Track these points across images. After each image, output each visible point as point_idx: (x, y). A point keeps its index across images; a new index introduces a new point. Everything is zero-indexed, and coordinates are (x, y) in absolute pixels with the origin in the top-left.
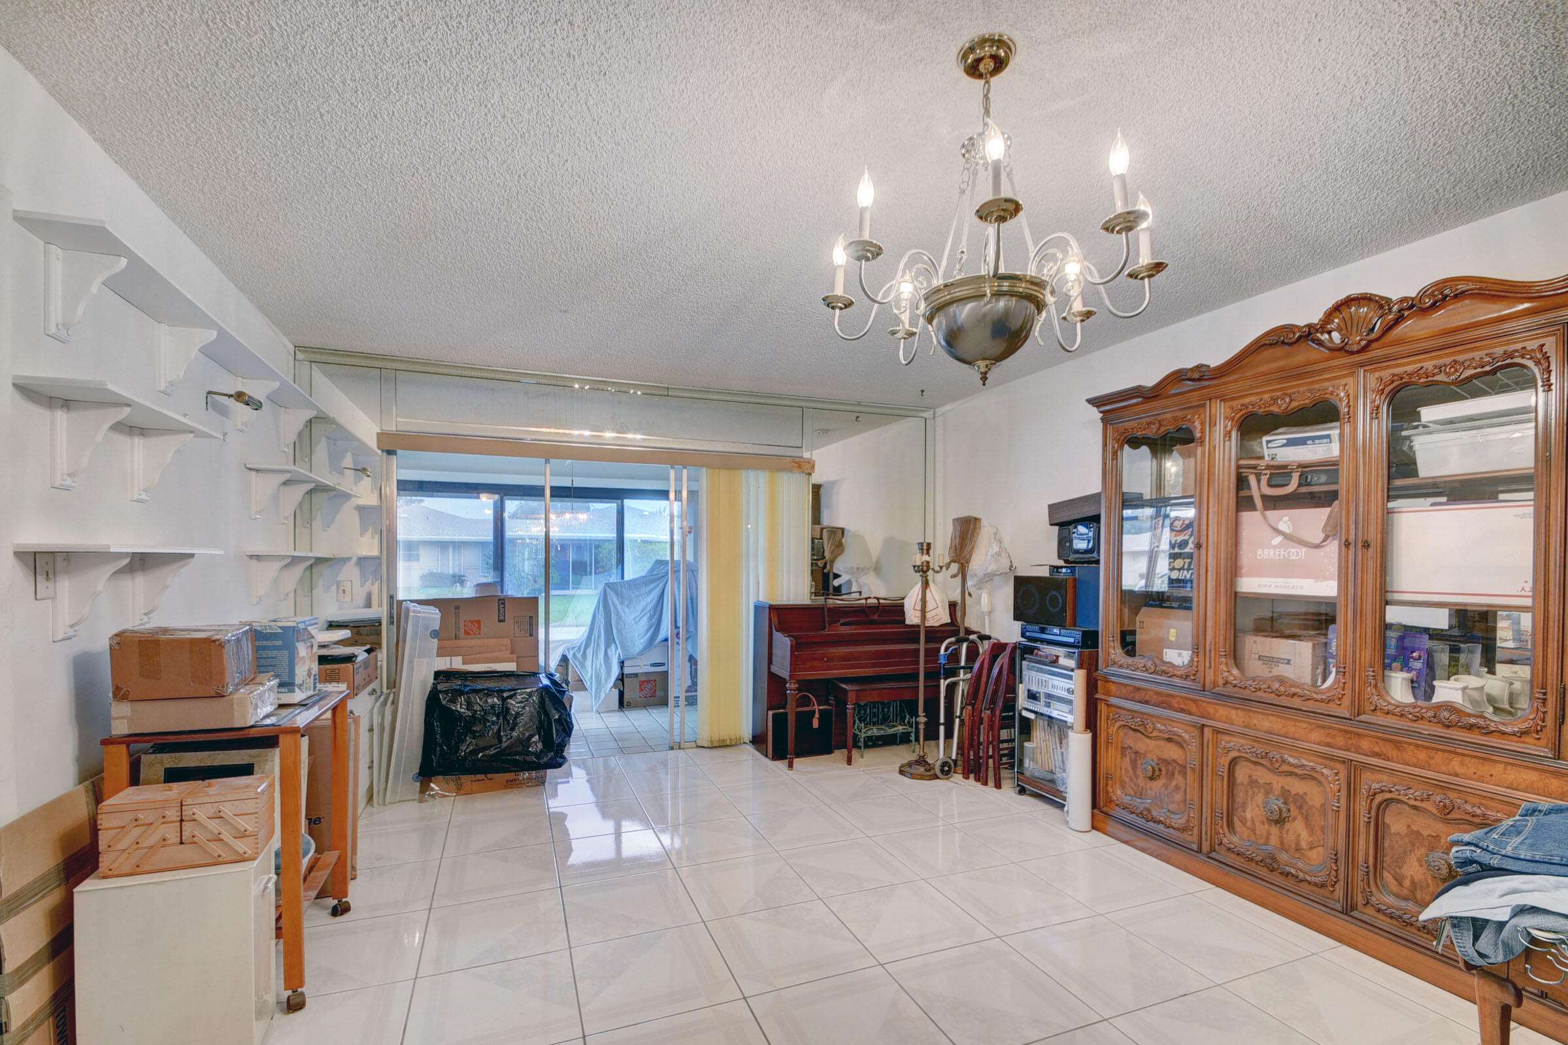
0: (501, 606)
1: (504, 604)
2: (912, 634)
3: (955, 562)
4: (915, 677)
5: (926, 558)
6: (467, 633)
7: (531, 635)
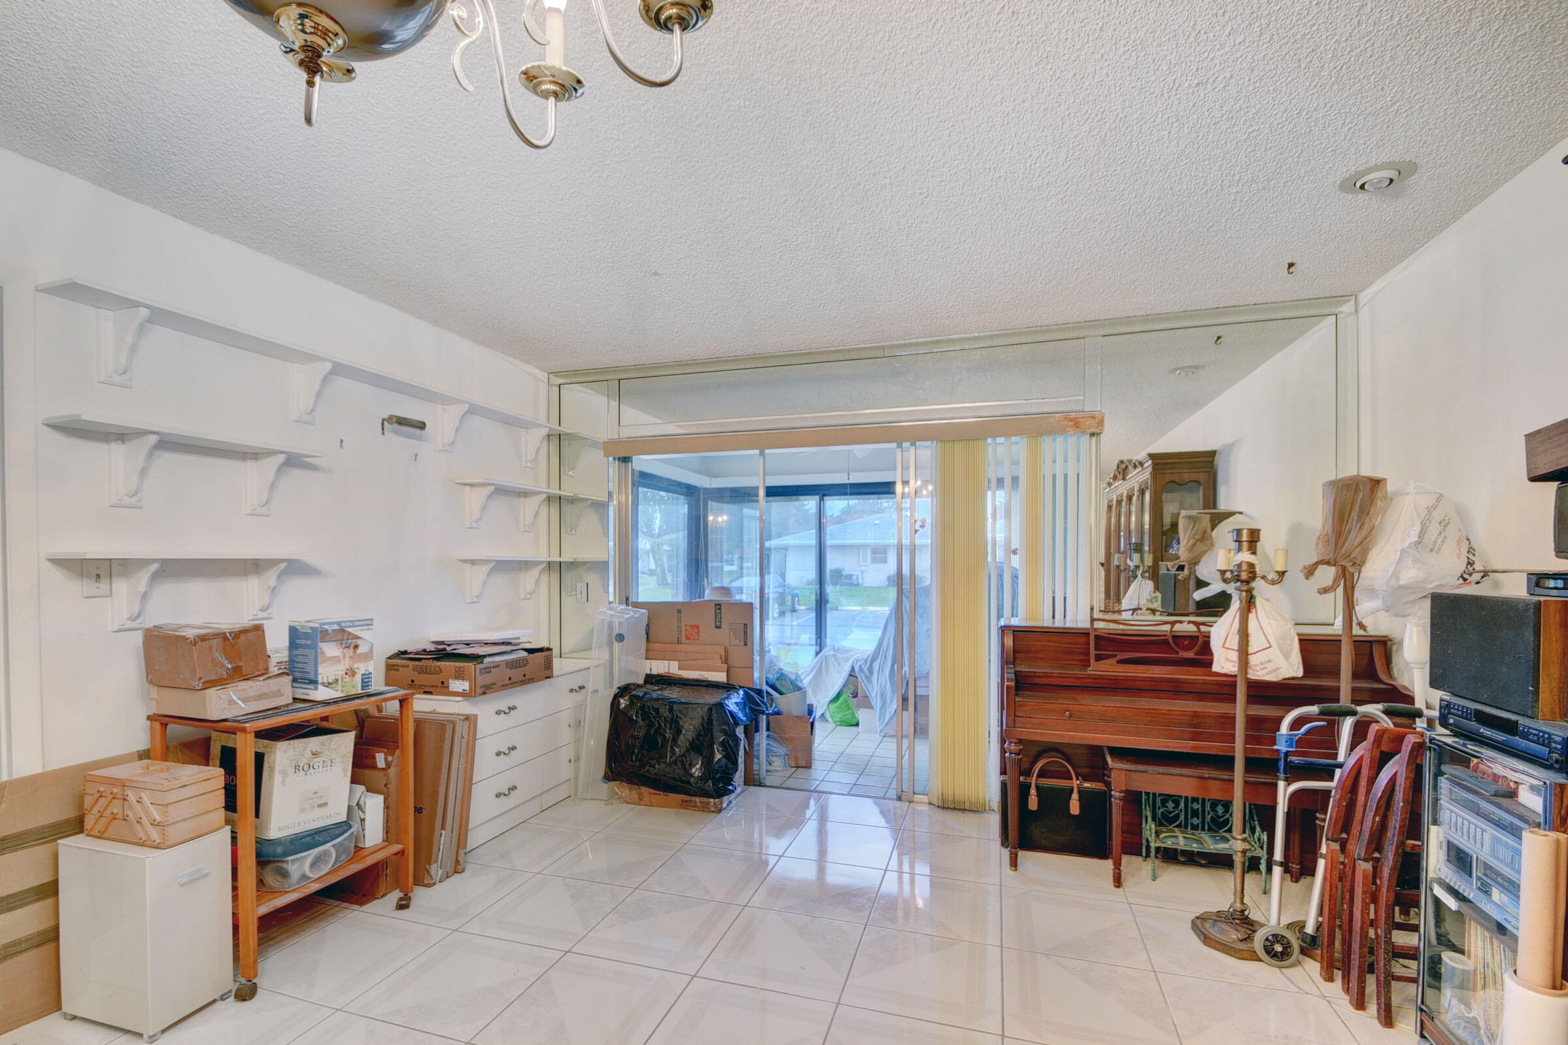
0: (718, 611)
1: (720, 609)
2: (1224, 689)
3: (1328, 563)
4: (1226, 762)
5: (1245, 556)
6: (687, 638)
7: (746, 645)
